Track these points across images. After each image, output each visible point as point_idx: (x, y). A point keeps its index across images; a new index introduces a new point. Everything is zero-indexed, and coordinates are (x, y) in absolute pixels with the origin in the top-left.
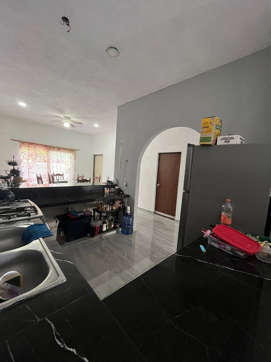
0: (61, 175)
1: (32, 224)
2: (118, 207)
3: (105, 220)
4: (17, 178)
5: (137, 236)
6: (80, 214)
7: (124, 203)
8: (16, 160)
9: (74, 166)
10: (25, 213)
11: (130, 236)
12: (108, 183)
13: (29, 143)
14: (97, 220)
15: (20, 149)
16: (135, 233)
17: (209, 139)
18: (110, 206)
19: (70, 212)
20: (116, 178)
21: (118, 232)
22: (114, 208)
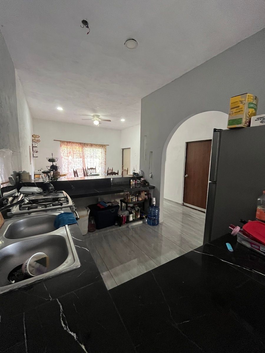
0: (94, 169)
1: (63, 212)
2: (143, 198)
3: (131, 210)
4: (56, 172)
5: (163, 228)
6: (108, 205)
7: (150, 195)
8: (54, 157)
9: (104, 160)
10: (58, 203)
11: (156, 227)
12: (134, 175)
13: (67, 142)
14: (124, 211)
15: (61, 148)
16: (162, 224)
17: (239, 121)
18: (136, 197)
19: (100, 202)
20: (142, 170)
21: (144, 223)
22: (140, 199)
